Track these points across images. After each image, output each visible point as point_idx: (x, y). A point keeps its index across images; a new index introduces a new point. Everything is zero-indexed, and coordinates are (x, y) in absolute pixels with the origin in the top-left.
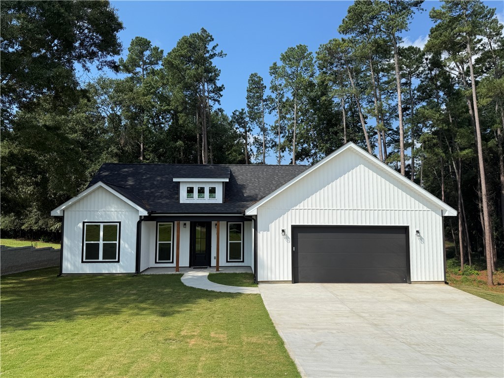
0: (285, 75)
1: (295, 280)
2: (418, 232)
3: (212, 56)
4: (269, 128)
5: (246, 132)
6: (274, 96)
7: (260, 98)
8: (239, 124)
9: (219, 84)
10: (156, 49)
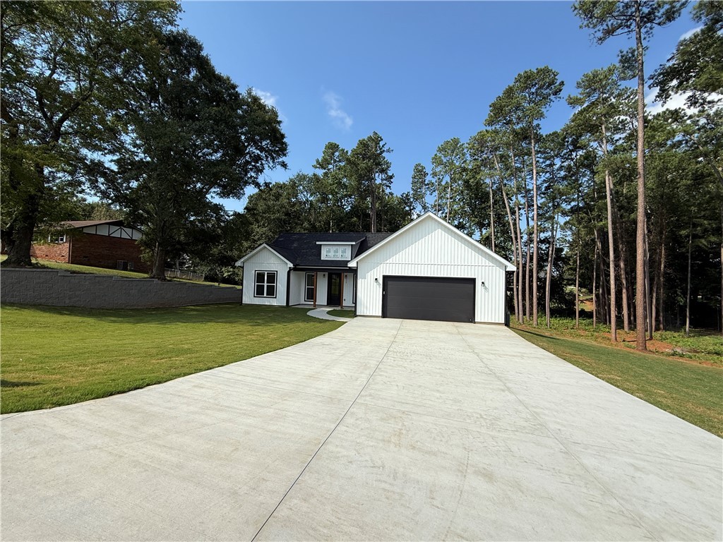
0: (441, 163)
1: (384, 315)
2: (483, 283)
3: (382, 153)
4: (430, 206)
5: (411, 210)
6: (434, 181)
7: (423, 182)
8: (406, 203)
9: (390, 174)
10: (343, 150)
